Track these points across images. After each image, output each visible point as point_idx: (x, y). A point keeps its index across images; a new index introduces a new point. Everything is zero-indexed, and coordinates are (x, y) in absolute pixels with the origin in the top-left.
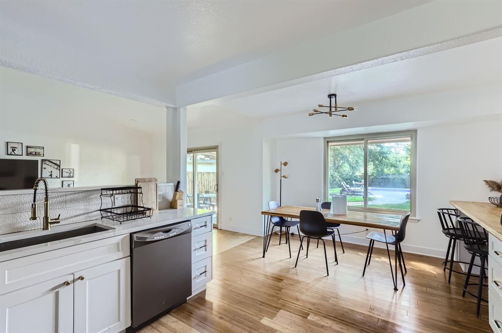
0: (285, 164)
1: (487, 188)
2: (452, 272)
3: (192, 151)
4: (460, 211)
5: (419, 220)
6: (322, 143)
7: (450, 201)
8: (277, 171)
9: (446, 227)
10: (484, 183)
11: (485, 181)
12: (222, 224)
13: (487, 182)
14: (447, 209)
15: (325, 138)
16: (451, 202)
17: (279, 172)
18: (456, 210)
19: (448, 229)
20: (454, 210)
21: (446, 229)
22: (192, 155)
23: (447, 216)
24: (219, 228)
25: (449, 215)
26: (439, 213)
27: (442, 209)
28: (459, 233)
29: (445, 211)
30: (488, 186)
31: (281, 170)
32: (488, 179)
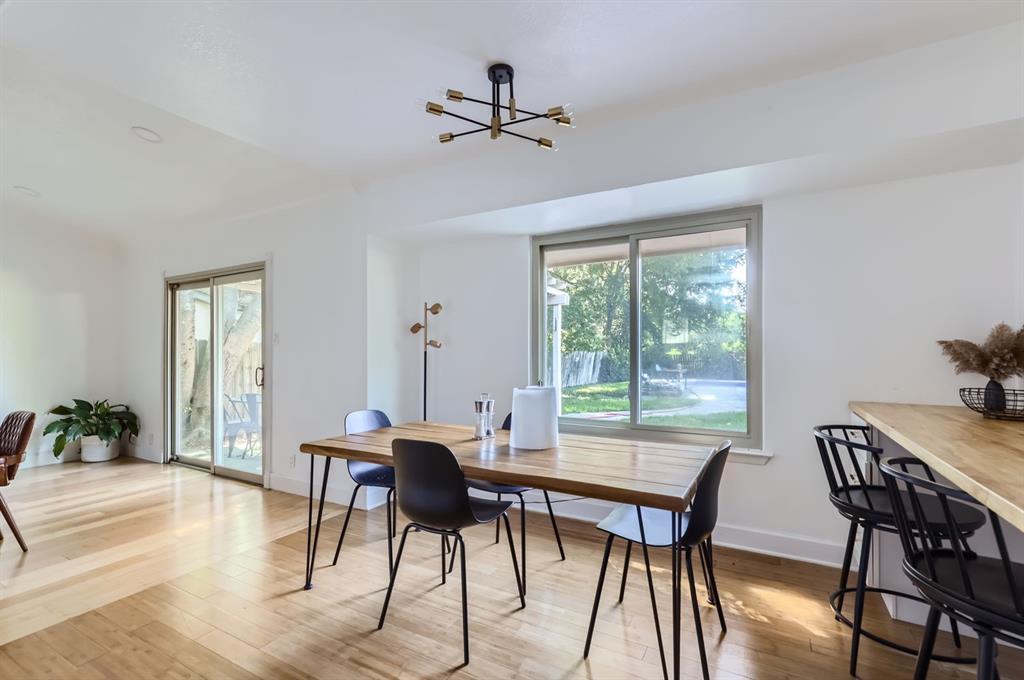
0: (436, 309)
1: (946, 365)
2: (862, 638)
3: (208, 280)
4: (879, 431)
5: (769, 458)
6: (527, 251)
7: (851, 404)
8: (416, 328)
9: (840, 484)
10: (940, 348)
11: (941, 343)
12: (272, 475)
13: (948, 346)
14: (844, 428)
15: (535, 238)
16: (853, 405)
17: (422, 331)
18: (867, 428)
19: (847, 488)
20: (863, 428)
21: (841, 490)
22: (207, 290)
23: (842, 450)
24: (266, 486)
25: (851, 446)
26: (820, 441)
27: (829, 428)
28: (881, 504)
29: (838, 434)
30: (949, 357)
31: (425, 327)
32: (950, 338)
